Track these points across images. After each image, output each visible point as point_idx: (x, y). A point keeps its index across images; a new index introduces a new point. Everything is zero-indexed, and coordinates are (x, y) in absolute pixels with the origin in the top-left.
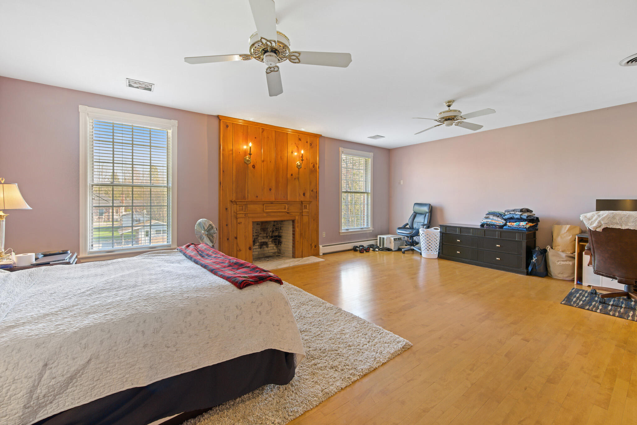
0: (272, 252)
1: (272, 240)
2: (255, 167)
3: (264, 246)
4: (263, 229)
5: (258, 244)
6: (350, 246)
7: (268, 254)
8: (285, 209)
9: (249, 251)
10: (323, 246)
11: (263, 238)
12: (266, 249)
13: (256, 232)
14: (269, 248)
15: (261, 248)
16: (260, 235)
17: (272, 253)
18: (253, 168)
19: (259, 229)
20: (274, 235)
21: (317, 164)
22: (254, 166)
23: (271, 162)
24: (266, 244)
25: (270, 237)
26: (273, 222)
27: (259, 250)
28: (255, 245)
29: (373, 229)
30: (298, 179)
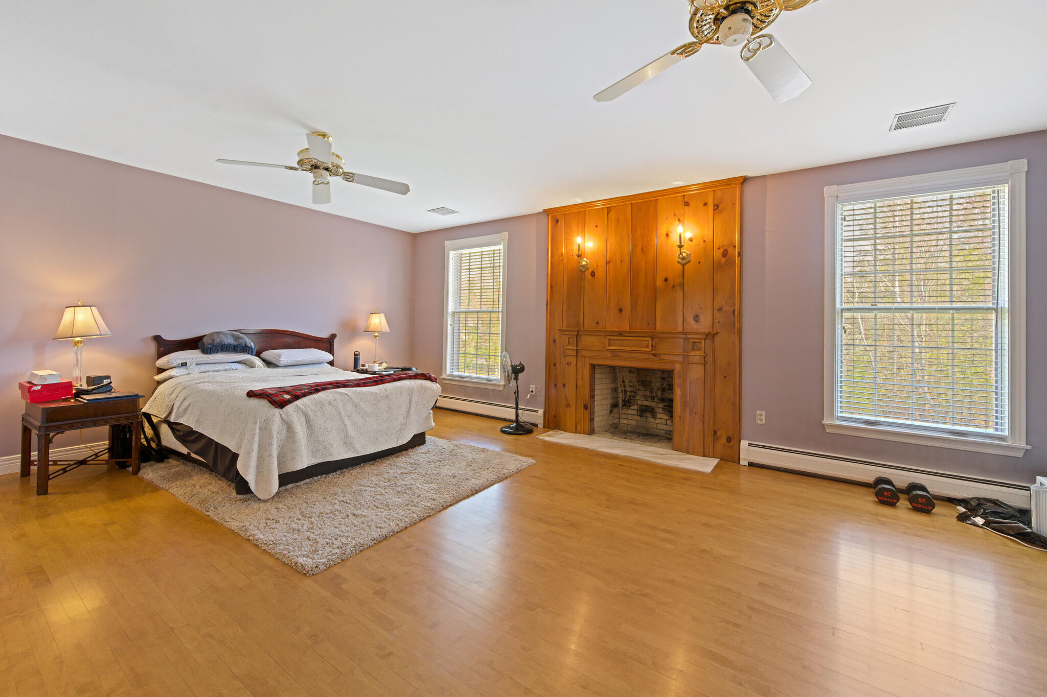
0: (665, 429)
1: (664, 406)
2: (596, 275)
3: (649, 415)
4: (642, 382)
5: (635, 407)
6: (869, 474)
7: (655, 430)
8: (648, 346)
9: (585, 410)
10: (750, 445)
11: (646, 399)
12: (652, 420)
13: (630, 386)
14: (658, 421)
15: (641, 416)
16: (638, 392)
17: (664, 432)
18: (591, 277)
19: (635, 380)
20: (667, 396)
21: (735, 247)
22: (593, 274)
23: (622, 261)
24: (652, 411)
25: (659, 399)
26: (660, 372)
27: (638, 418)
28: (631, 408)
29: (1029, 447)
30: (682, 285)
